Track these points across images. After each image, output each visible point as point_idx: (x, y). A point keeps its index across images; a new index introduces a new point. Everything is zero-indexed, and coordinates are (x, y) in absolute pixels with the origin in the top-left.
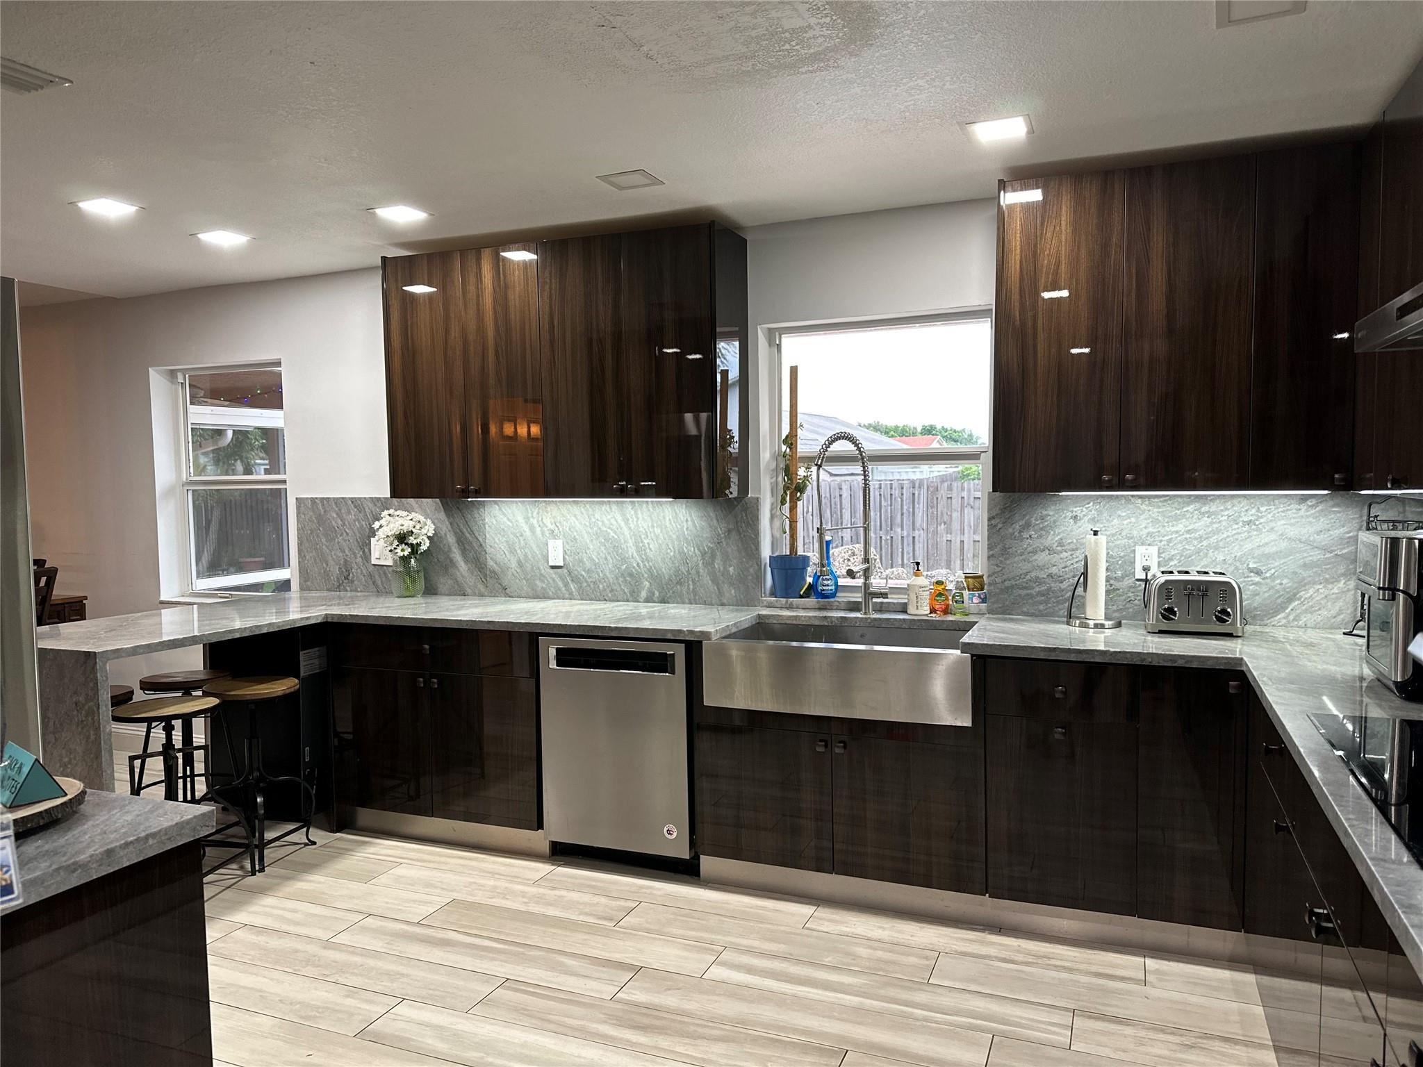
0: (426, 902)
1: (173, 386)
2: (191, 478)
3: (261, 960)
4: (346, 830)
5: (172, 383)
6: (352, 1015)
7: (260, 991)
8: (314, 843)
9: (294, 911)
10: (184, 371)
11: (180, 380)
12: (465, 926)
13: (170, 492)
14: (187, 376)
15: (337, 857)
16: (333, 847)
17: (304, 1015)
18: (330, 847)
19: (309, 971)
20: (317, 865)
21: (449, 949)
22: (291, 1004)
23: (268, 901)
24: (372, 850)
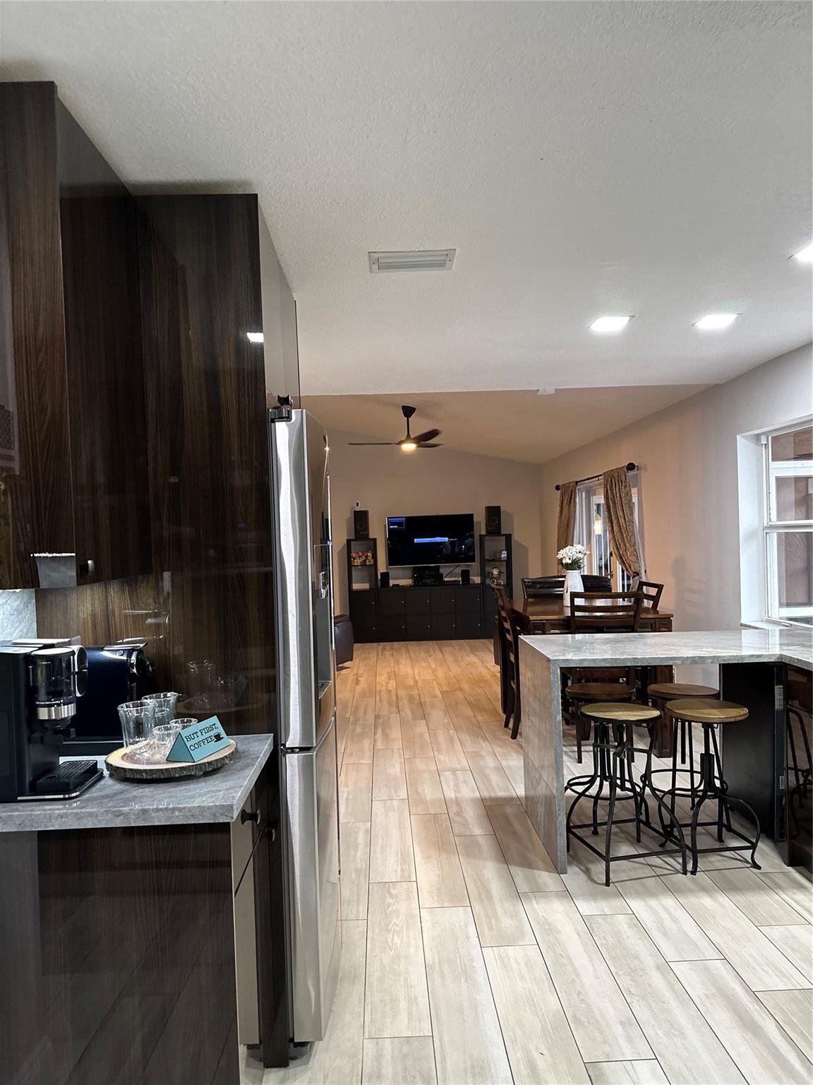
0: (784, 975)
1: (758, 448)
2: (771, 523)
3: (607, 949)
4: (801, 868)
5: (758, 445)
6: (605, 1041)
7: (577, 974)
8: (759, 868)
9: (675, 920)
10: (766, 434)
11: (764, 442)
12: (790, 1023)
13: (752, 534)
14: (770, 438)
15: (761, 889)
16: (772, 880)
17: (578, 1016)
18: (769, 878)
19: (625, 981)
20: (738, 889)
21: (749, 1036)
22: (582, 1000)
23: (669, 901)
24: (800, 896)
